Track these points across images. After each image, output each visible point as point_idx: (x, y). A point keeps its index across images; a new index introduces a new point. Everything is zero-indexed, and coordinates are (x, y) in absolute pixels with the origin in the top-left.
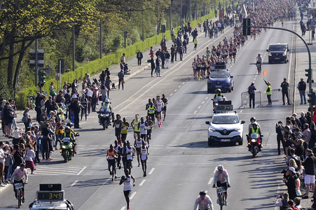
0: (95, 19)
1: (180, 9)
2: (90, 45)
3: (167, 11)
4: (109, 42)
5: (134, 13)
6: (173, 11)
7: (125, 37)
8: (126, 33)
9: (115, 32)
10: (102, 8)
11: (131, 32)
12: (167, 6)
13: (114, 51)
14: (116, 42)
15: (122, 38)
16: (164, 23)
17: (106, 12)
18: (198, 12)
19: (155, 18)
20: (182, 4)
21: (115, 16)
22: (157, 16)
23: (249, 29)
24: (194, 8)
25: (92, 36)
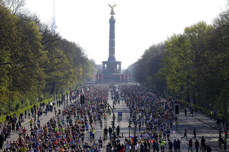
0: (7, 94)
1: (50, 90)
2: (4, 107)
3: (43, 91)
4: (14, 106)
5: (27, 92)
6: (47, 91)
7: (22, 103)
8: (22, 101)
9: (17, 101)
10: (11, 89)
11: (25, 101)
12: (43, 88)
13: (16, 110)
14: (18, 106)
15: (20, 104)
16: (42, 96)
17: (12, 91)
18: (59, 92)
19: (37, 94)
20: (51, 88)
21: (17, 93)
22: (38, 93)
23: (84, 101)
24: (57, 90)
25: (5, 103)
